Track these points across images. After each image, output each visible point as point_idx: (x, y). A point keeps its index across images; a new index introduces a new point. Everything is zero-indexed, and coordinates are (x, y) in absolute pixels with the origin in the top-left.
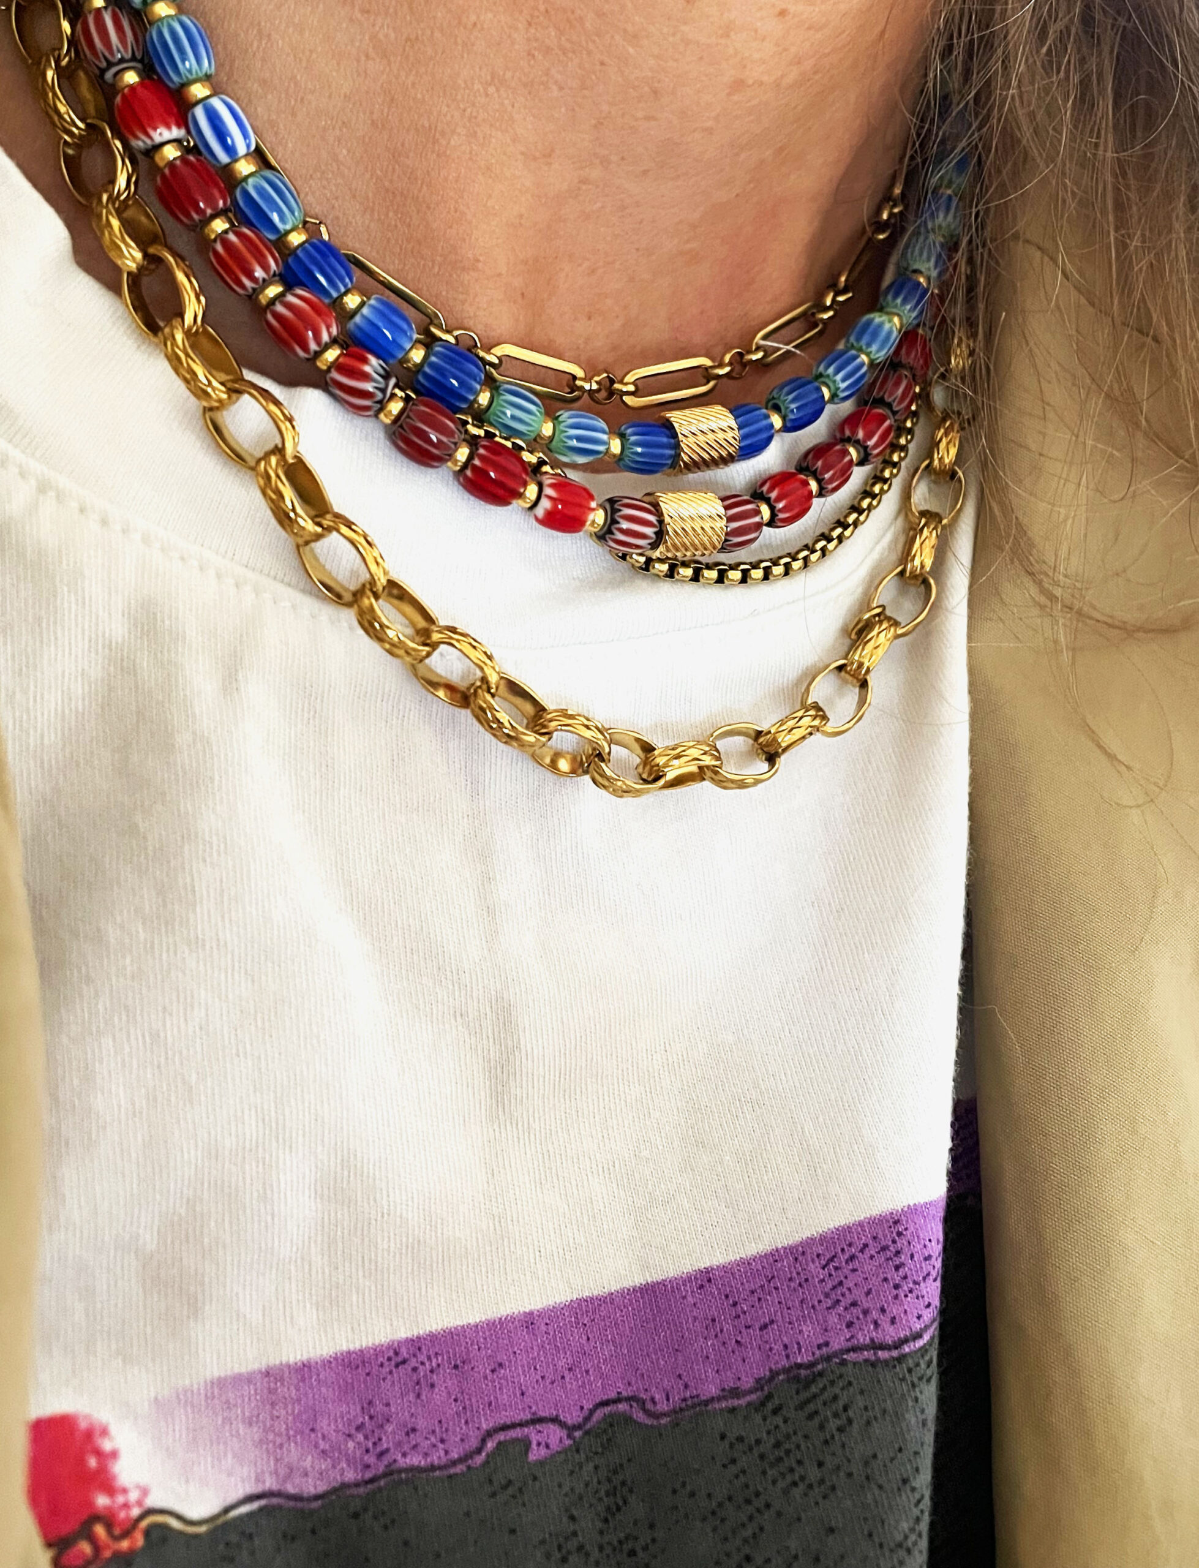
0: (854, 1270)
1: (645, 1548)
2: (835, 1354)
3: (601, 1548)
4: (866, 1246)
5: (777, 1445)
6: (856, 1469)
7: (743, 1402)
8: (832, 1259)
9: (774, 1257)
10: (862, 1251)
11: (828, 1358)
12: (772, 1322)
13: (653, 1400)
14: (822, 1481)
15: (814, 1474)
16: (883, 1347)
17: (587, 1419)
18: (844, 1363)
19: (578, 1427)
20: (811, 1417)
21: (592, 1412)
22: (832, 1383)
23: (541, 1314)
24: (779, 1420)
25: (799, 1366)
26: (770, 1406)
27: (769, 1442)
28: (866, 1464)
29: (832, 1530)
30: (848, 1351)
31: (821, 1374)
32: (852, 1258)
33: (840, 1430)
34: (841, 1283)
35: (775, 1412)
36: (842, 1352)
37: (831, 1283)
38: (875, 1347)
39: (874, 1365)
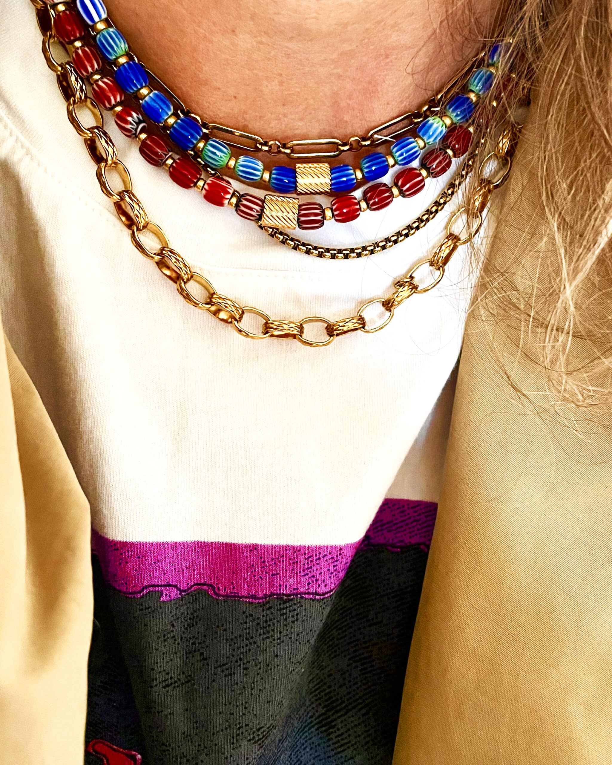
0: (318, 564)
1: (200, 643)
2: (300, 594)
3: (182, 639)
4: (326, 555)
5: (266, 621)
6: (294, 637)
7: (256, 601)
8: (310, 557)
9: (286, 548)
10: (323, 557)
11: (296, 595)
12: (278, 574)
13: (219, 588)
14: (279, 639)
15: (277, 635)
16: (319, 594)
17: (189, 589)
18: (302, 598)
19: (185, 591)
20: (282, 615)
21: (192, 586)
22: (295, 604)
23: (180, 544)
24: (269, 612)
25: (283, 594)
26: (267, 606)
27: (261, 621)
28: (298, 635)
29: (277, 656)
30: (305, 593)
31: (292, 600)
32: (319, 559)
33: (293, 622)
34: (311, 567)
35: (268, 609)
36: (302, 593)
37: (306, 566)
38: (316, 594)
39: (313, 600)
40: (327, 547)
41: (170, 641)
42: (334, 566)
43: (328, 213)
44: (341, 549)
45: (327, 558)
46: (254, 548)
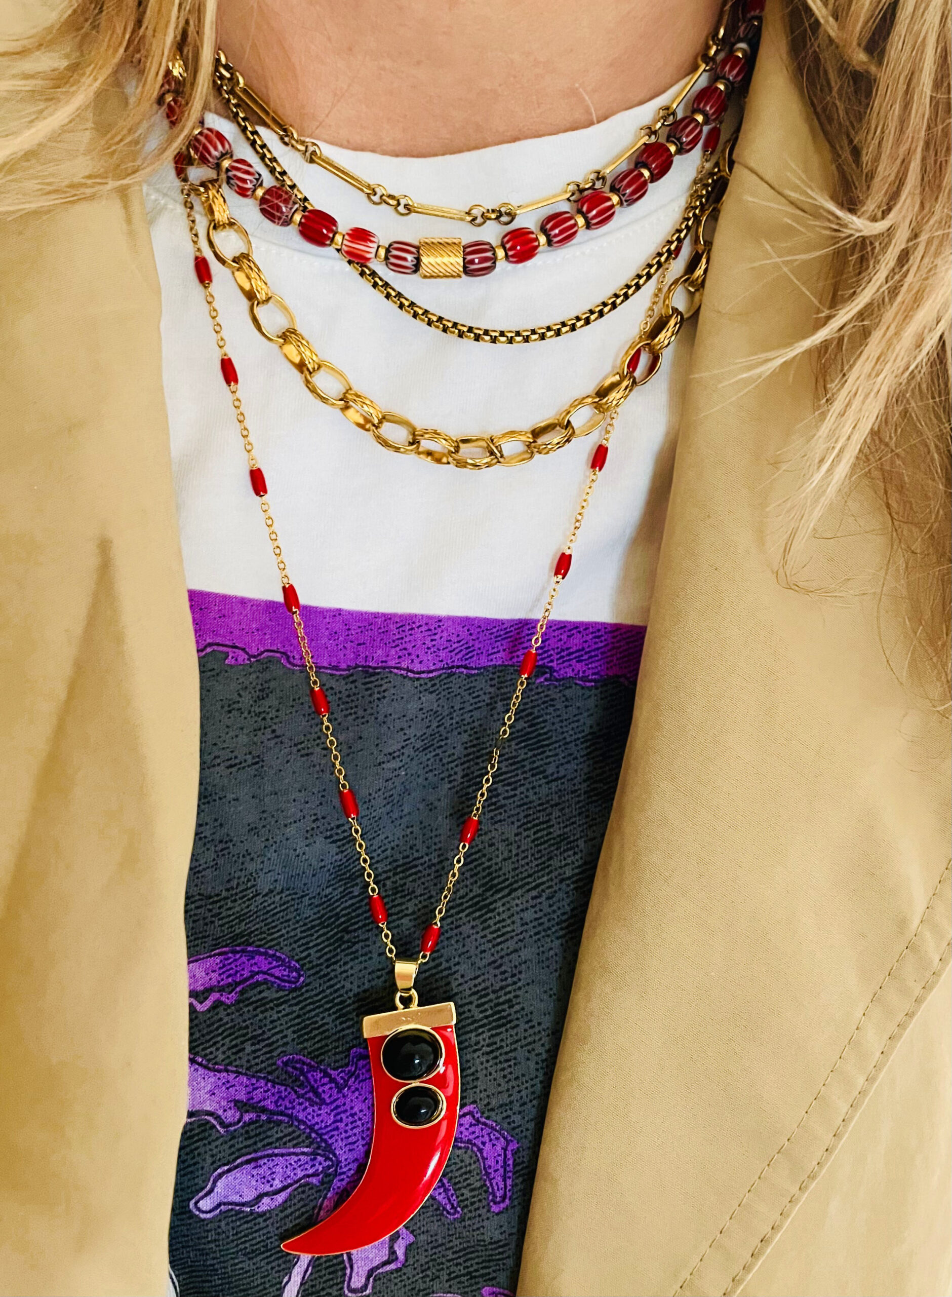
0: (411, 635)
1: (272, 719)
2: (388, 667)
3: (249, 712)
4: (420, 626)
5: (349, 696)
6: (381, 718)
7: (338, 673)
8: (402, 626)
9: (376, 615)
10: (418, 627)
11: (384, 668)
12: (364, 644)
13: (294, 657)
14: (363, 717)
15: (360, 713)
16: (412, 671)
17: (259, 655)
18: (391, 672)
19: (254, 657)
20: (367, 690)
21: (262, 653)
22: (382, 679)
23: (250, 600)
24: (353, 686)
25: (370, 667)
26: (351, 679)
27: (344, 695)
28: (386, 716)
29: (361, 738)
30: (395, 668)
31: (378, 674)
32: (412, 629)
33: (379, 699)
34: (402, 638)
35: (352, 682)
36: (392, 667)
37: (398, 637)
38: (408, 670)
39: (405, 678)
40: (422, 616)
41: (235, 713)
42: (432, 640)
43: (501, 253)
44: (440, 621)
45: (424, 628)
46: (338, 612)
